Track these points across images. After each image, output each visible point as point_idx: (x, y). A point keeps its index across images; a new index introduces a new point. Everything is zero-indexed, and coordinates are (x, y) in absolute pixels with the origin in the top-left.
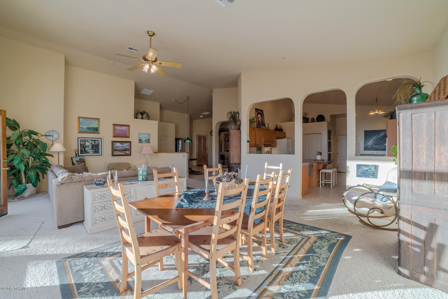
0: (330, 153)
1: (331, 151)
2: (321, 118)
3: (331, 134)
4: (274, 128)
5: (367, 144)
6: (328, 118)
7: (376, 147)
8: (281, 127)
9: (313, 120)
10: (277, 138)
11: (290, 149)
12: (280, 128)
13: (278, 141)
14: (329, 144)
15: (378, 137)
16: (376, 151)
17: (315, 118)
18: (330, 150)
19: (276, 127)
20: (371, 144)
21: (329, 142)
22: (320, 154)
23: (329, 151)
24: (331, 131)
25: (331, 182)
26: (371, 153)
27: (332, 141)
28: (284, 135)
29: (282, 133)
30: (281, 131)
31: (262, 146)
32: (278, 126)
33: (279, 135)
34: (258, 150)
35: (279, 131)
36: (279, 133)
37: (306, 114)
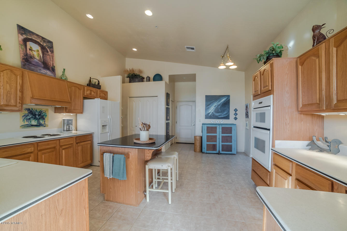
0: (168, 122)
1: (169, 120)
2: (158, 78)
3: (169, 98)
4: (87, 82)
5: (209, 111)
6: (166, 78)
7: (217, 114)
8: (99, 81)
9: (149, 79)
10: (85, 98)
11: (109, 117)
12: (97, 83)
13: (87, 102)
14: (167, 110)
15: (219, 103)
16: (218, 120)
17: (152, 77)
18: (168, 118)
19: (90, 81)
20: (212, 112)
21: (167, 108)
22: (147, 127)
23: (167, 120)
24: (169, 94)
25: (167, 179)
26: (212, 122)
27: (170, 107)
28: (104, 95)
29: (98, 91)
30: (97, 88)
31: (47, 110)
32: (93, 80)
33: (92, 94)
34: (31, 118)
35: (92, 87)
36: (91, 90)
37: (141, 71)
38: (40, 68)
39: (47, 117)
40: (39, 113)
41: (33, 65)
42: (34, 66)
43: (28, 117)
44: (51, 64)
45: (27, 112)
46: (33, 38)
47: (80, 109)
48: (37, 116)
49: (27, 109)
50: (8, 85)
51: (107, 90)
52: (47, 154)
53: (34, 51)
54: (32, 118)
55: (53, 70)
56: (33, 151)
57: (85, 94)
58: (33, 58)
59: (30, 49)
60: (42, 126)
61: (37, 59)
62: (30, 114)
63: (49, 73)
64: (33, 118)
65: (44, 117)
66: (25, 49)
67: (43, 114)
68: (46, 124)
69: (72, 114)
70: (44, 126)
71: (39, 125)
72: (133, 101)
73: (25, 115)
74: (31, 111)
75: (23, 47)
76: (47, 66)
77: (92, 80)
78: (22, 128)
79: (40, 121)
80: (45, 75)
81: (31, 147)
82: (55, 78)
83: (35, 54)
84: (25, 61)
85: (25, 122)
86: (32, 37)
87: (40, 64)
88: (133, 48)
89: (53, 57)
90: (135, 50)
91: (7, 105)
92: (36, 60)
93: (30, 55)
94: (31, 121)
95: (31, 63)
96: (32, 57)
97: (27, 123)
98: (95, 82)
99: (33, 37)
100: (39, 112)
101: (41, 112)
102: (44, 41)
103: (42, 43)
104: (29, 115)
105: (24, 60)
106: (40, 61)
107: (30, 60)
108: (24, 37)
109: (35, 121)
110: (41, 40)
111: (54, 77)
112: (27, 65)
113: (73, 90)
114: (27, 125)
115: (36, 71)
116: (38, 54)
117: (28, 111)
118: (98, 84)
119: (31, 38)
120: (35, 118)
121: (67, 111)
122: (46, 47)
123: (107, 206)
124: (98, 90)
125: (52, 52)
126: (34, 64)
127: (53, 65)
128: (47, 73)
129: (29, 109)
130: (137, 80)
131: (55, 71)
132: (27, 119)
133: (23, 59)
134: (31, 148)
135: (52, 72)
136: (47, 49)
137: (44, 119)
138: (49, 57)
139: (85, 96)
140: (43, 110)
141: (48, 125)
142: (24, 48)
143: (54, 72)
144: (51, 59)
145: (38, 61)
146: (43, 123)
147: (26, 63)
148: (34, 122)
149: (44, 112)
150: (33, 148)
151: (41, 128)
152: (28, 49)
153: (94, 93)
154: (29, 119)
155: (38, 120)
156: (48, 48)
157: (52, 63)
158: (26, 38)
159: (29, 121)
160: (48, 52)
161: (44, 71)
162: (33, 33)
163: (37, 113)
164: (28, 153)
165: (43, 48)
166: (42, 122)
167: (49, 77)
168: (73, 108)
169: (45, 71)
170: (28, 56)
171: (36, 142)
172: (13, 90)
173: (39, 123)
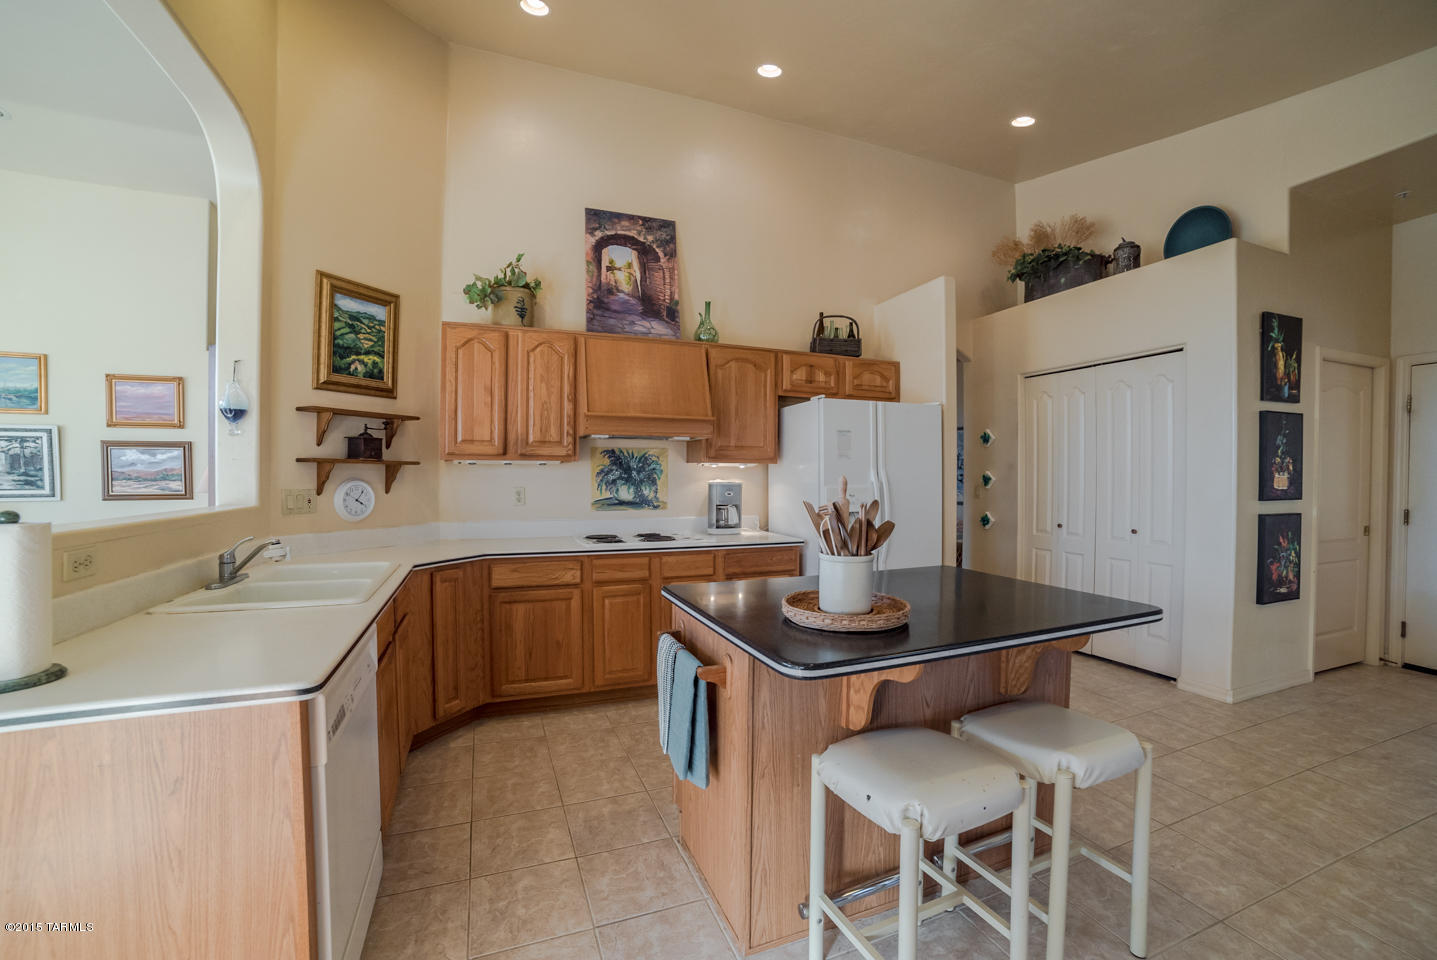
4: (811, 335)
8: (853, 324)
10: (783, 401)
11: (872, 478)
12: (844, 334)
13: (791, 415)
19: (821, 328)
28: (878, 381)
29: (847, 363)
30: (846, 353)
31: (664, 450)
32: (832, 322)
33: (817, 379)
34: (618, 478)
35: (821, 352)
36: (811, 366)
37: (1083, 228)
38: (631, 318)
39: (663, 477)
40: (639, 462)
41: (613, 315)
42: (617, 315)
43: (611, 477)
44: (664, 296)
45: (607, 461)
46: (619, 232)
47: (762, 444)
48: (634, 473)
49: (607, 451)
50: (543, 385)
51: (896, 359)
52: (619, 600)
53: (619, 269)
54: (620, 478)
55: (672, 315)
56: (578, 580)
57: (786, 385)
58: (615, 291)
59: (609, 269)
60: (649, 506)
61: (626, 291)
62: (614, 467)
63: (658, 328)
64: (622, 479)
65: (655, 476)
66: (596, 274)
67: (652, 466)
68: (661, 500)
69: (742, 467)
70: (656, 507)
71: (640, 503)
72: (1045, 392)
73: (602, 471)
74: (619, 458)
75: (593, 268)
76: (654, 304)
77: (827, 322)
78: (598, 509)
79: (643, 488)
80: (645, 338)
81: (572, 569)
82: (678, 341)
83: (621, 277)
84: (595, 307)
85: (603, 491)
86: (616, 230)
87: (633, 305)
88: (1015, 117)
89: (672, 270)
90: (1024, 122)
91: (543, 442)
92: (621, 295)
93: (608, 284)
94: (618, 490)
95: (608, 309)
96: (611, 291)
97: (608, 495)
98: (837, 329)
99: (619, 228)
100: (640, 459)
101: (646, 458)
102: (649, 229)
103: (641, 239)
104: (612, 470)
105: (592, 304)
106: (633, 296)
107: (606, 300)
108: (597, 238)
109: (629, 488)
110: (639, 228)
111: (673, 338)
112: (598, 318)
113: (733, 375)
114: (608, 502)
115: (619, 330)
116: (631, 274)
117: (609, 457)
118: (849, 337)
119: (613, 233)
120: (628, 480)
121: (712, 453)
122: (654, 247)
123: (662, 866)
124: (849, 363)
125: (672, 255)
126: (615, 311)
127: (672, 299)
128: (652, 331)
129: (613, 451)
130: (1063, 280)
131: (678, 317)
132: (608, 483)
133: (591, 302)
134: (573, 572)
135: (667, 322)
136: (657, 250)
137: (654, 482)
138: (661, 274)
139: (786, 391)
140: (650, 453)
141: (665, 503)
142: (596, 270)
143: (673, 321)
144: (668, 281)
145: (627, 298)
146: (652, 495)
147: (595, 312)
148: (626, 493)
149: (654, 459)
150: (578, 573)
151: (646, 512)
152: (604, 269)
153: (827, 374)
154: (614, 481)
155: (637, 485)
156: (658, 247)
157: (668, 292)
158: (602, 238)
159: (614, 489)
160: (658, 259)
161: (643, 325)
162: (619, 216)
163: (633, 464)
164: (567, 585)
165: (645, 252)
166: (647, 492)
167: (659, 340)
168: (733, 443)
169: (647, 324)
170: (604, 288)
171: (588, 556)
172: (554, 399)
173: (640, 496)
